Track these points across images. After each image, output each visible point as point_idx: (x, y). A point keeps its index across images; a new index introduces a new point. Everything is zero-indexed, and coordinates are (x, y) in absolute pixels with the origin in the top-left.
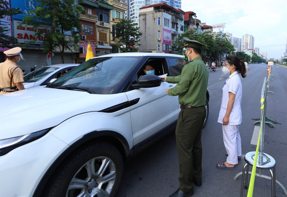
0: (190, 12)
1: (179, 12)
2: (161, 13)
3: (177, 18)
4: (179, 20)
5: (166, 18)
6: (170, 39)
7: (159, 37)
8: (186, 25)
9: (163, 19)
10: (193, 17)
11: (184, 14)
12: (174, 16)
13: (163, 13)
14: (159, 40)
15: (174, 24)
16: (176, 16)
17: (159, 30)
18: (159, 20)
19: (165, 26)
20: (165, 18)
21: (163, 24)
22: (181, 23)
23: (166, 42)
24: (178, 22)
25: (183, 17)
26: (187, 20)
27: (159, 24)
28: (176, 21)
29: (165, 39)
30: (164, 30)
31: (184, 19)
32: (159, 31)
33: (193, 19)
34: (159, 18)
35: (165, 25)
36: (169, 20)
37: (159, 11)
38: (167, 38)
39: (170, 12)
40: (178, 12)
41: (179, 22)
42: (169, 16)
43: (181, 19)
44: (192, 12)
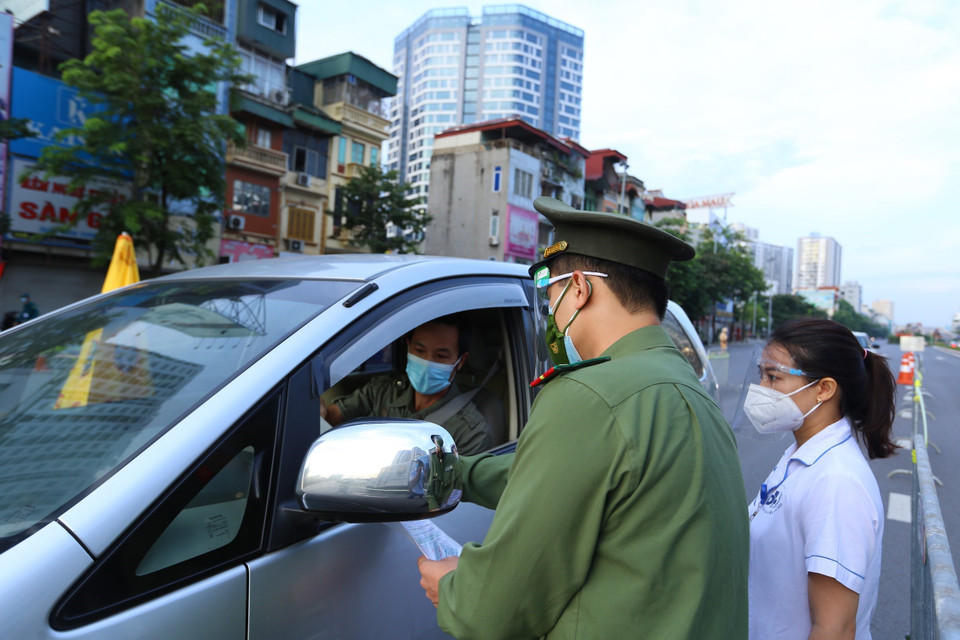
0: (608, 151)
1: (567, 151)
2: (504, 150)
3: (560, 170)
4: (565, 176)
5: (522, 167)
6: (532, 241)
7: (494, 233)
8: (591, 196)
9: (512, 173)
10: (619, 168)
11: (585, 157)
12: (550, 165)
13: (513, 152)
14: (495, 242)
15: (550, 188)
16: (555, 163)
17: (496, 208)
18: (497, 176)
19: (517, 197)
20: (517, 171)
21: (511, 188)
22: (574, 188)
23: (518, 249)
24: (561, 184)
25: (582, 166)
26: (596, 176)
27: (497, 188)
28: (556, 181)
29: (515, 241)
30: (513, 208)
31: (583, 172)
32: (495, 213)
33: (616, 174)
34: (498, 169)
35: (516, 191)
36: (531, 176)
37: (499, 146)
38: (523, 236)
39: (536, 150)
40: (564, 149)
41: (567, 183)
42: (532, 164)
43: (575, 175)
44: (616, 152)
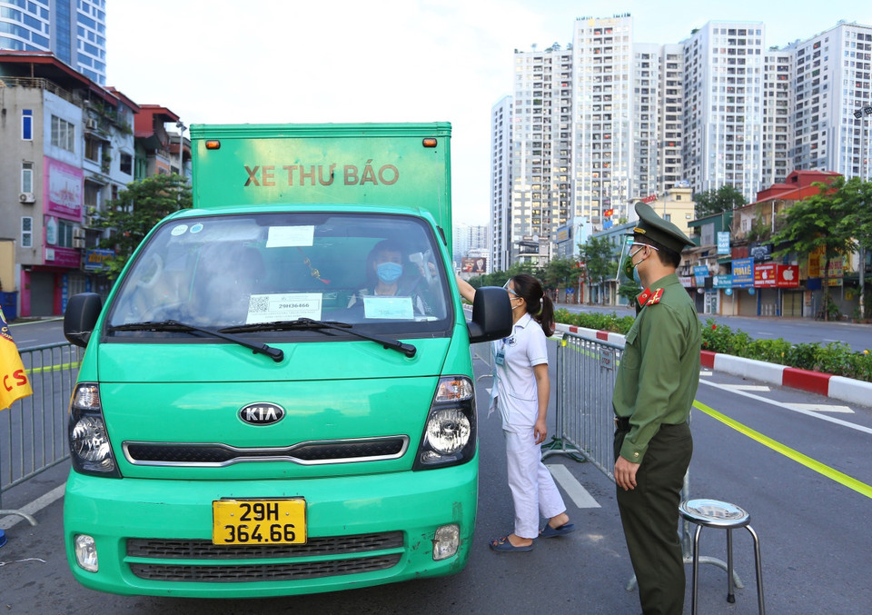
0: (158, 108)
1: (115, 104)
2: (36, 91)
3: (107, 122)
4: (112, 131)
5: (59, 113)
6: (78, 201)
7: (27, 188)
8: (142, 155)
9: (48, 121)
10: (170, 127)
11: (134, 112)
12: (93, 115)
13: (47, 94)
14: (29, 200)
15: (94, 145)
16: (101, 115)
17: (28, 160)
18: (27, 122)
19: (55, 148)
20: (53, 117)
21: (48, 137)
22: (122, 145)
23: (62, 209)
24: (109, 139)
25: (131, 121)
26: (148, 134)
27: (27, 135)
28: (103, 134)
29: (56, 199)
30: (52, 161)
31: (133, 128)
32: (27, 166)
33: (166, 133)
34: (27, 112)
35: (55, 143)
36: (71, 126)
37: (27, 84)
38: (66, 194)
39: (76, 96)
40: (109, 100)
41: (114, 138)
42: (73, 113)
43: (123, 130)
44: (166, 109)
